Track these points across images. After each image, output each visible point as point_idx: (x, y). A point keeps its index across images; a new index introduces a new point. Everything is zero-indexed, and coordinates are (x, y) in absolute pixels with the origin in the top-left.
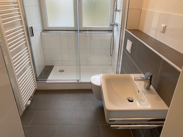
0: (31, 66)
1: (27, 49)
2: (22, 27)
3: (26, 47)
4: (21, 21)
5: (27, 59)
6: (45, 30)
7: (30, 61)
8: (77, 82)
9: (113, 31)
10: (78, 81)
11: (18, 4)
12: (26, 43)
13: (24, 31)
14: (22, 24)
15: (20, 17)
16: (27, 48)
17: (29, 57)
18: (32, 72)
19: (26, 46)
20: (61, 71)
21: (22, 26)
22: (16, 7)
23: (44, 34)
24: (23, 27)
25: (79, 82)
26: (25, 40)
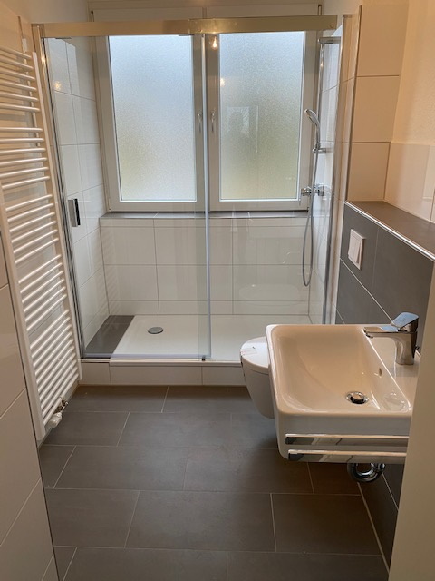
0: (66, 311)
1: (60, 260)
2: (51, 200)
3: (57, 254)
4: (48, 181)
5: (57, 288)
6: (110, 213)
7: (65, 296)
8: (201, 361)
9: (310, 211)
10: (203, 360)
11: (44, 137)
12: (57, 243)
13: (55, 211)
14: (50, 190)
15: (47, 173)
16: (59, 256)
17: (64, 284)
18: (71, 329)
19: (59, 251)
20: (156, 331)
21: (50, 196)
22: (39, 144)
23: (110, 221)
24: (53, 197)
25: (207, 361)
26: (56, 235)
